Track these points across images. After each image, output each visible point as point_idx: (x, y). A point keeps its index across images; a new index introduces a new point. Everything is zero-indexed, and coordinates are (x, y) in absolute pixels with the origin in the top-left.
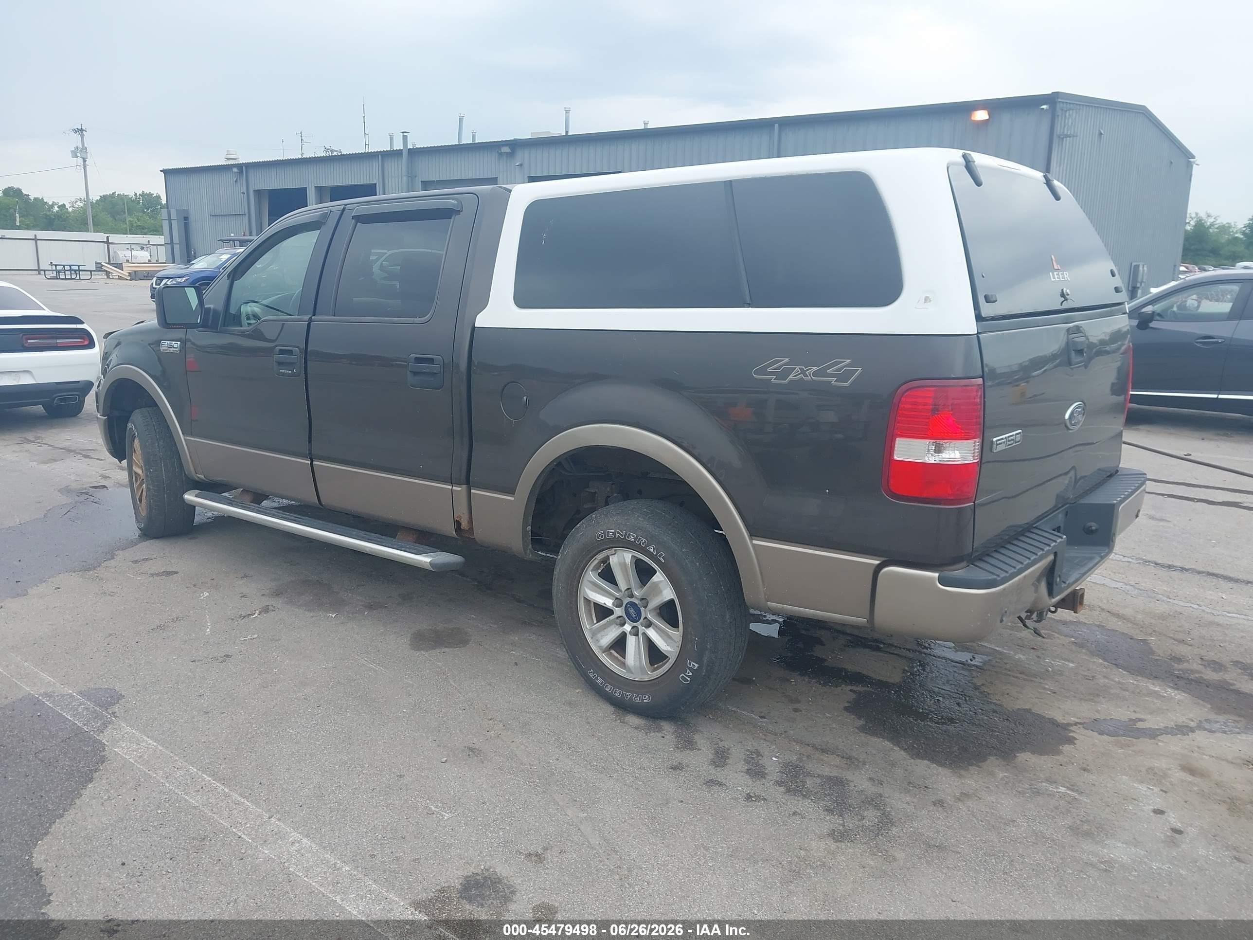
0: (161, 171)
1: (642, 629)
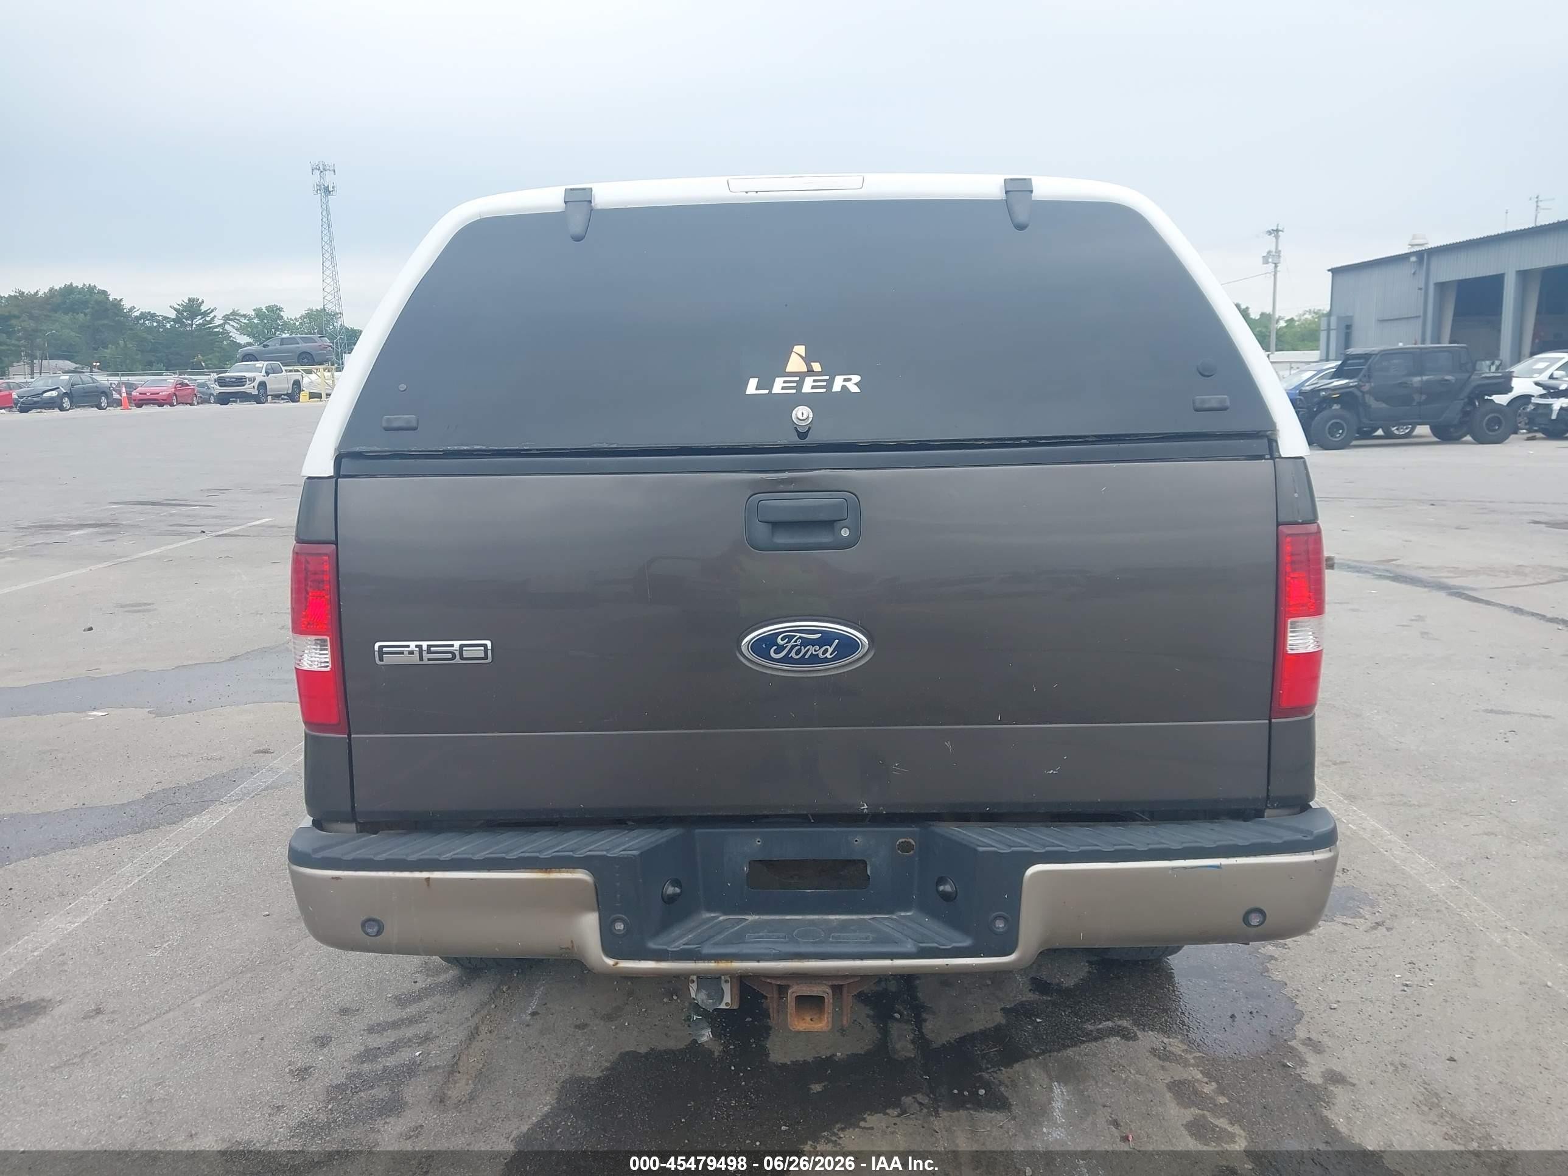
0: (1329, 270)
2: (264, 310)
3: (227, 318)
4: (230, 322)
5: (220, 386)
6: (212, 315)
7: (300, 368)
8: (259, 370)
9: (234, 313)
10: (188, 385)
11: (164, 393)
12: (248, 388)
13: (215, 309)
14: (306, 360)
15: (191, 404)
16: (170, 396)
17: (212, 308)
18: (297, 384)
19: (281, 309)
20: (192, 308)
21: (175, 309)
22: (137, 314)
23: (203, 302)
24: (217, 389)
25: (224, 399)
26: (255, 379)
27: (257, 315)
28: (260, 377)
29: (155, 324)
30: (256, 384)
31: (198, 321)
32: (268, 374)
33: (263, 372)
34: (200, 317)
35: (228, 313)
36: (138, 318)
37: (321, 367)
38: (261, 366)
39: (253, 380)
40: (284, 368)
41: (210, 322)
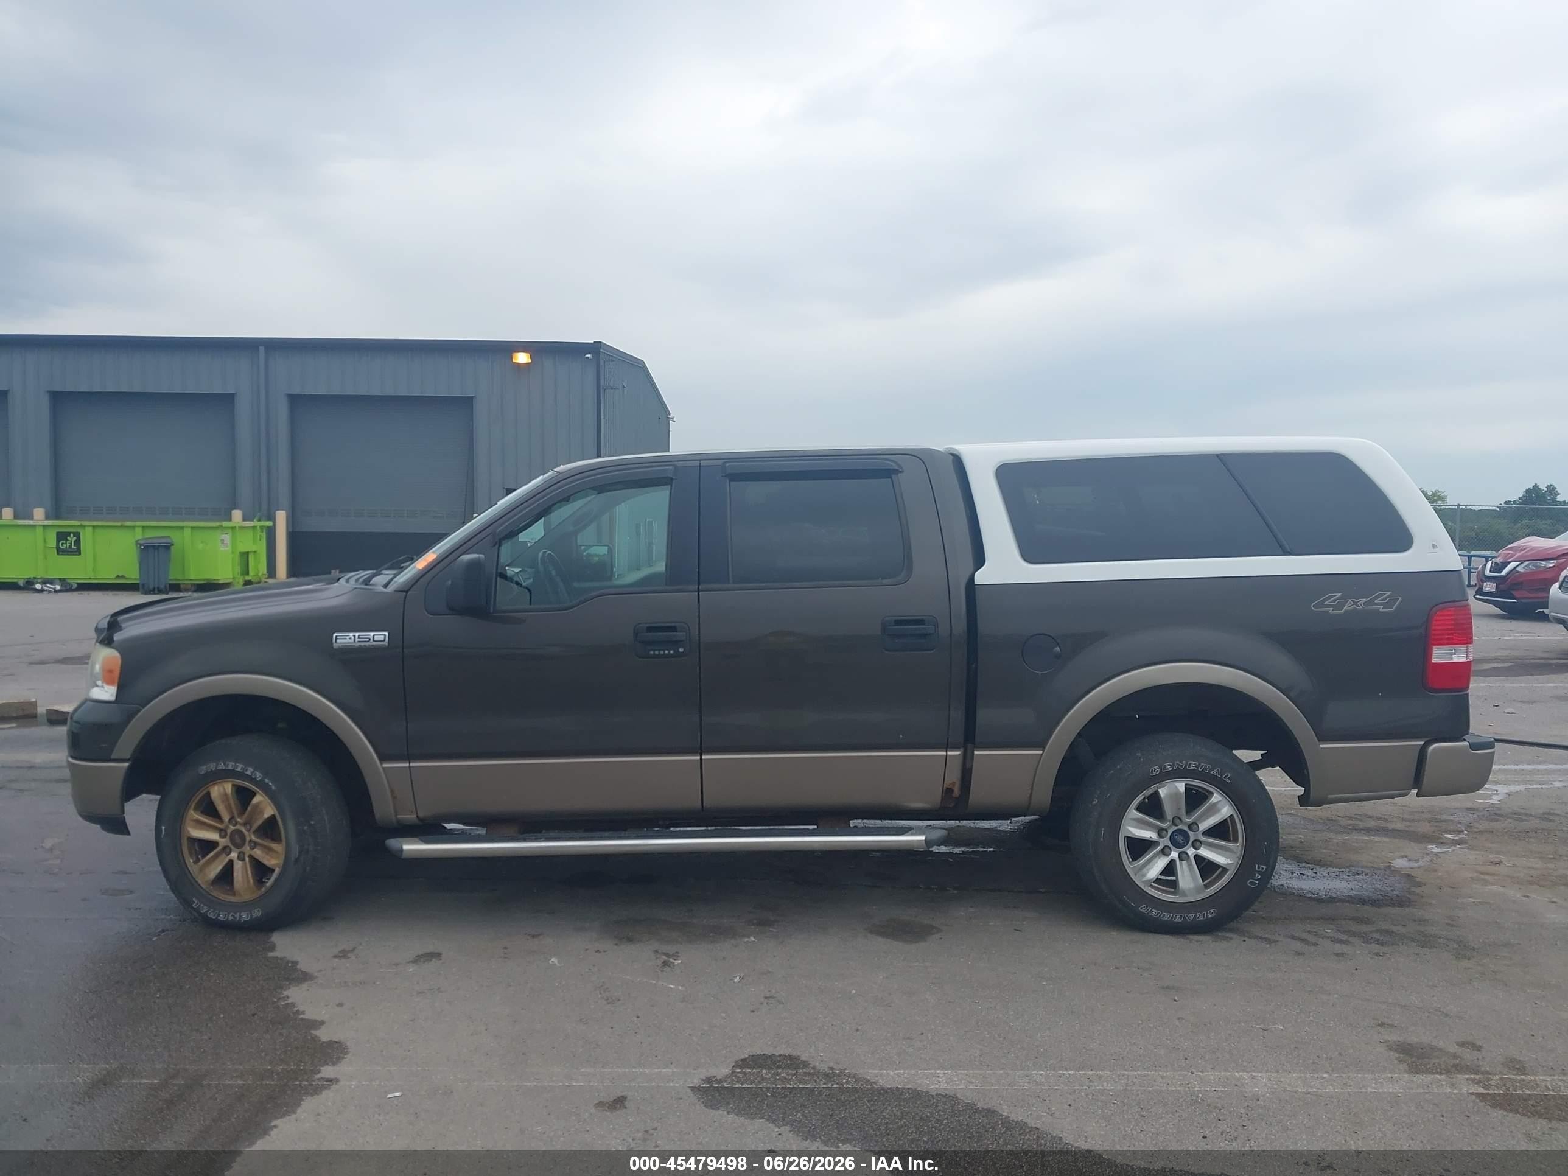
1: (1191, 852)
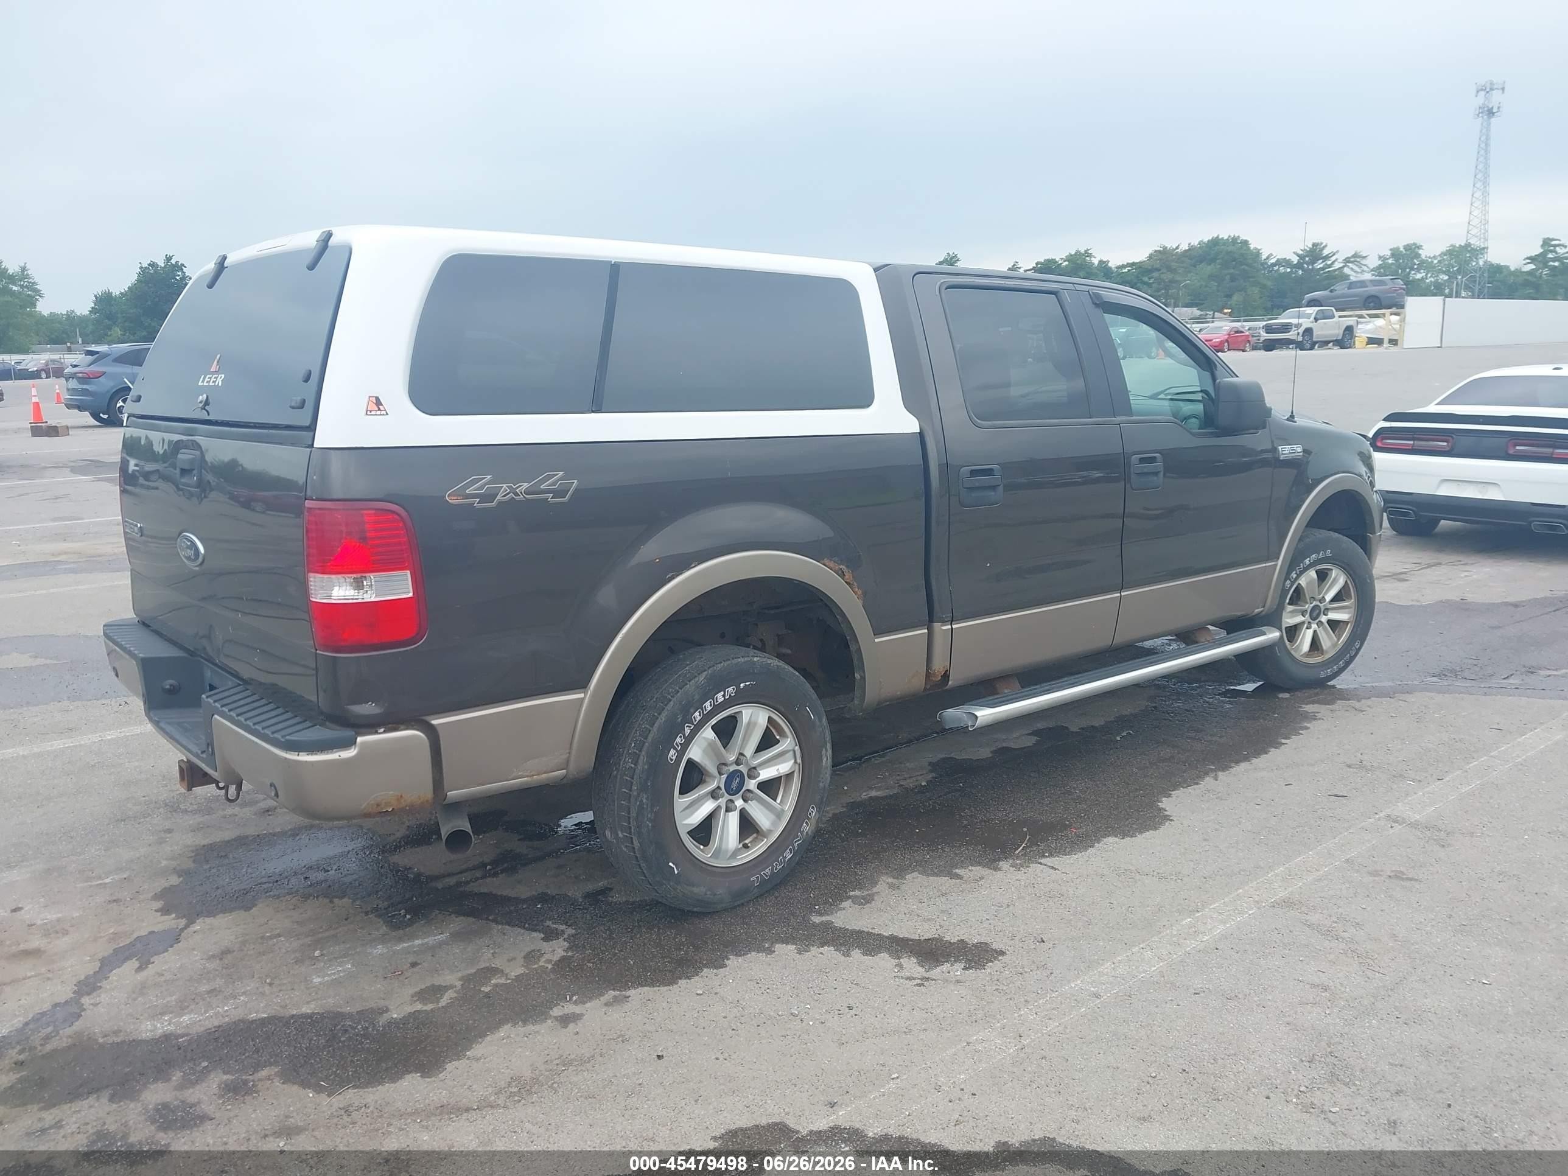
2: (1402, 249)
3: (1347, 261)
4: (1350, 265)
5: (1267, 333)
6: (1333, 259)
7: (1364, 313)
8: (1308, 316)
9: (1355, 255)
10: (1243, 332)
11: (1217, 340)
12: (1291, 335)
13: (1337, 252)
14: (1372, 304)
15: (1244, 351)
16: (1222, 343)
17: (1335, 251)
18: (1349, 330)
19: (1420, 247)
20: (1315, 253)
21: (1298, 255)
22: (1273, 261)
23: (1326, 246)
24: (1265, 336)
25: (1269, 346)
26: (1301, 325)
27: (1393, 255)
28: (1306, 323)
29: (1289, 270)
30: (1301, 331)
31: (1319, 265)
32: (1316, 320)
33: (1312, 319)
34: (1321, 261)
35: (1349, 256)
36: (1274, 265)
37: (1387, 312)
38: (1311, 312)
39: (1298, 326)
40: (1337, 314)
41: (1330, 266)
